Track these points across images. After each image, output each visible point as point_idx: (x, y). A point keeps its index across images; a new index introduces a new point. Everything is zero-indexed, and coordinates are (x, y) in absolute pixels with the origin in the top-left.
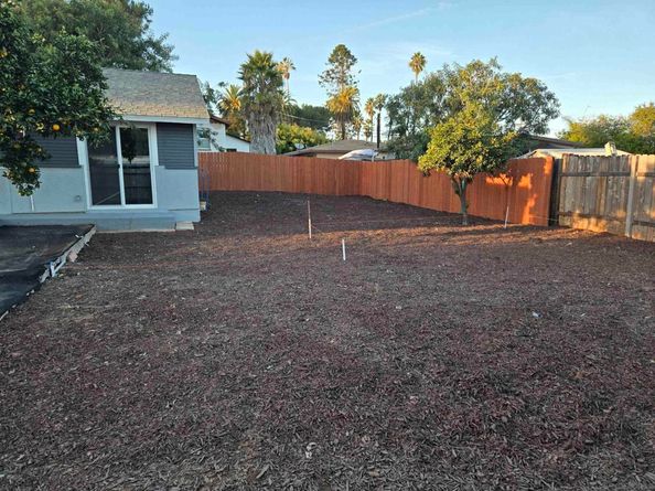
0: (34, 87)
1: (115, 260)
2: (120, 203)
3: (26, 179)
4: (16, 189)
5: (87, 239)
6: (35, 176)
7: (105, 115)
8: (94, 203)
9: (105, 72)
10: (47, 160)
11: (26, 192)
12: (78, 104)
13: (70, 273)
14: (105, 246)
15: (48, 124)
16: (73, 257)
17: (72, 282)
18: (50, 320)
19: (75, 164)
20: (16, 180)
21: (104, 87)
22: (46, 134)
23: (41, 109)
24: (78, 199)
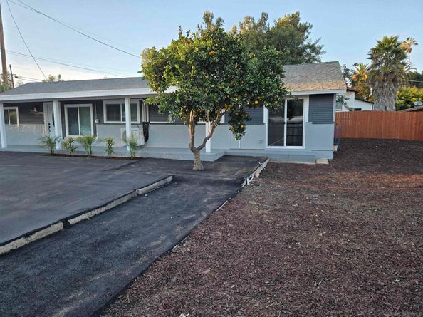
0: (248, 82)
1: (279, 179)
2: (283, 145)
3: (239, 130)
4: (234, 136)
5: (264, 165)
6: (243, 129)
7: (281, 93)
8: (269, 144)
9: (285, 68)
10: (249, 120)
11: (238, 138)
12: (268, 88)
13: (256, 184)
14: (274, 170)
15: (252, 100)
16: (258, 175)
17: (257, 189)
18: (246, 209)
19: (262, 122)
20: (235, 132)
21: (282, 77)
22: (250, 107)
23: (250, 93)
24: (262, 142)
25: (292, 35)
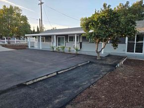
1: (132, 66)
2: (133, 52)
4: (113, 48)
5: (125, 59)
6: (117, 46)
7: (135, 32)
8: (127, 52)
9: (137, 22)
10: (120, 42)
11: (115, 49)
12: (129, 30)
13: (122, 67)
14: (129, 62)
15: (122, 35)
16: (122, 63)
18: (118, 76)
19: (125, 43)
20: (114, 46)
21: (135, 25)
22: (121, 37)
23: (121, 32)
24: (124, 51)
25: (139, 9)
